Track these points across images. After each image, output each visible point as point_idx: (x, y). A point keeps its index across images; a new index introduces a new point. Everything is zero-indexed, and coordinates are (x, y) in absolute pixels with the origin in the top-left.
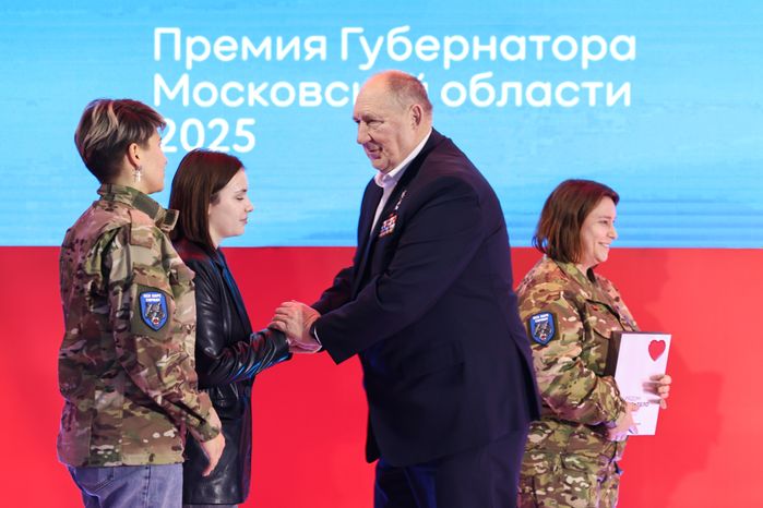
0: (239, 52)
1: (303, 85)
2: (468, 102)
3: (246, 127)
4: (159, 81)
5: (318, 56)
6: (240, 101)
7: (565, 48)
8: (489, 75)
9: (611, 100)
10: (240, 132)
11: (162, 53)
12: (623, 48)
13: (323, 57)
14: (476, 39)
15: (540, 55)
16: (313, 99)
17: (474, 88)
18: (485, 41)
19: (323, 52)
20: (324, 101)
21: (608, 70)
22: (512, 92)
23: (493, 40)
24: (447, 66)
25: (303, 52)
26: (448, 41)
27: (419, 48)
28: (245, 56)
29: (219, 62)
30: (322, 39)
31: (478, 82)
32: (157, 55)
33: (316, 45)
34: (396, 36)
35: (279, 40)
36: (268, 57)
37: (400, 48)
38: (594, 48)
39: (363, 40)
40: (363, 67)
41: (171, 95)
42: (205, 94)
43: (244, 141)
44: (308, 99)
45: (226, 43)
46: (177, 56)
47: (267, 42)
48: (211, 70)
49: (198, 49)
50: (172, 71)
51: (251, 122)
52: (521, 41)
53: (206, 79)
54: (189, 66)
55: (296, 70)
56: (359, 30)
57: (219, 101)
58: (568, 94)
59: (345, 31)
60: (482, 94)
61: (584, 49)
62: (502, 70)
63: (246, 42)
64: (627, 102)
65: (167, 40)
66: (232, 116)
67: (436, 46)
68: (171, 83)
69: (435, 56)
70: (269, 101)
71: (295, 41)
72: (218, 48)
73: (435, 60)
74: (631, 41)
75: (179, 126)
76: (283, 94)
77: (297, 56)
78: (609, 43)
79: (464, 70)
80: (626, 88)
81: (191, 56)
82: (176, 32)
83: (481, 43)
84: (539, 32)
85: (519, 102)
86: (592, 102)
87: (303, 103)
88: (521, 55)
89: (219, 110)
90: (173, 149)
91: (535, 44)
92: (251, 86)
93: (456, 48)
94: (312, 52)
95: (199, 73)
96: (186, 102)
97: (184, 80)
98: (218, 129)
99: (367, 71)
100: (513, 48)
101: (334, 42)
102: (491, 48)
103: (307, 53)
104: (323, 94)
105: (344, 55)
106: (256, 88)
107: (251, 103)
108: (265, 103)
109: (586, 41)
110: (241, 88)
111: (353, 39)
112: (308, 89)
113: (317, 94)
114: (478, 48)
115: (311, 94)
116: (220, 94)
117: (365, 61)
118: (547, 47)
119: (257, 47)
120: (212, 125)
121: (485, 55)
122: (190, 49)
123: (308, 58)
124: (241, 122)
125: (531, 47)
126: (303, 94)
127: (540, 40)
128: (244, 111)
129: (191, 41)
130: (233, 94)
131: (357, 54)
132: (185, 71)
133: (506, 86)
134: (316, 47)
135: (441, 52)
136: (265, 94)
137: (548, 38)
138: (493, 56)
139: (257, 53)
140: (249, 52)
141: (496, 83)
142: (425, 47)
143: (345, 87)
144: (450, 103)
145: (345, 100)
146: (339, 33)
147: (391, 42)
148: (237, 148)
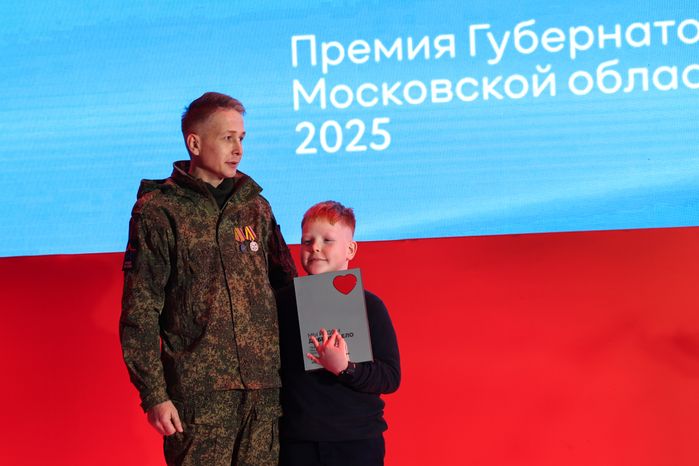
0: (372, 55)
1: (434, 83)
2: (595, 89)
3: (381, 126)
4: (297, 86)
5: (447, 54)
6: (375, 101)
7: (691, 31)
8: (615, 62)
10: (376, 131)
11: (299, 60)
13: (453, 54)
14: (601, 29)
15: (665, 40)
16: (445, 95)
17: (601, 76)
18: (609, 30)
19: (452, 49)
20: (455, 97)
22: (639, 77)
23: (618, 28)
24: (573, 55)
25: (433, 51)
26: (573, 31)
27: (545, 40)
28: (377, 58)
29: (353, 64)
30: (451, 38)
31: (605, 69)
32: (295, 63)
33: (445, 43)
34: (522, 30)
35: (410, 41)
36: (400, 57)
37: (526, 42)
39: (490, 36)
40: (492, 62)
41: (310, 99)
42: (342, 97)
43: (379, 139)
44: (440, 96)
45: (360, 47)
46: (314, 62)
47: (398, 43)
48: (347, 73)
49: (333, 53)
50: (309, 75)
51: (386, 120)
52: (646, 27)
53: (341, 83)
54: (325, 70)
55: (425, 68)
56: (486, 26)
57: (355, 101)
58: (695, 77)
59: (473, 28)
60: (609, 82)
62: (628, 57)
63: (378, 44)
65: (304, 47)
66: (367, 116)
67: (562, 38)
68: (309, 87)
69: (561, 47)
70: (402, 99)
71: (425, 41)
72: (351, 52)
73: (561, 51)
75: (318, 128)
76: (415, 92)
77: (427, 55)
79: (589, 59)
81: (326, 61)
82: (312, 38)
83: (606, 32)
84: (662, 19)
85: (646, 87)
87: (435, 100)
88: (647, 41)
89: (356, 111)
90: (313, 151)
91: (659, 29)
92: (385, 86)
93: (582, 38)
94: (442, 50)
95: (335, 76)
96: (323, 105)
97: (321, 84)
98: (355, 128)
99: (495, 66)
100: (638, 35)
102: (617, 36)
103: (437, 51)
104: (453, 89)
105: (473, 52)
106: (389, 89)
107: (385, 103)
108: (398, 102)
110: (375, 88)
111: (480, 34)
112: (439, 86)
113: (447, 90)
114: (603, 37)
115: (441, 91)
116: (356, 96)
117: (494, 56)
118: (672, 31)
119: (388, 49)
120: (349, 125)
121: (610, 43)
122: (325, 54)
123: (438, 56)
124: (377, 121)
125: (656, 32)
126: (435, 91)
127: (664, 25)
128: (379, 111)
129: (325, 47)
130: (368, 95)
131: (485, 50)
132: (322, 75)
133: (632, 72)
134: (445, 45)
135: (567, 43)
136: (399, 93)
137: (672, 23)
138: (618, 44)
139: (388, 54)
140: (381, 53)
141: (622, 70)
142: (551, 39)
143: (475, 83)
144: (577, 92)
145: (476, 95)
146: (467, 31)
147: (518, 36)
148: (374, 146)
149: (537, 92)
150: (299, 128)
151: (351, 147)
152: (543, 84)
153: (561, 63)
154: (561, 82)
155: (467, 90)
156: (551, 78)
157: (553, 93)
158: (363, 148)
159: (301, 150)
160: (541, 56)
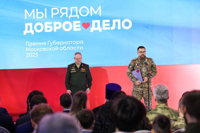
1: (43, 48)
2: (63, 50)
4: (27, 48)
6: (36, 50)
7: (75, 42)
8: (65, 46)
9: (80, 49)
10: (36, 54)
11: (27, 45)
12: (82, 42)
15: (72, 43)
17: (64, 48)
19: (46, 44)
20: (46, 50)
21: (80, 45)
22: (68, 48)
23: (66, 42)
25: (43, 44)
26: (60, 42)
27: (57, 43)
30: (45, 42)
35: (40, 43)
37: (55, 43)
38: (78, 42)
39: (50, 42)
40: (50, 46)
41: (28, 50)
42: (32, 50)
43: (37, 55)
47: (39, 43)
48: (33, 47)
49: (31, 44)
50: (28, 47)
51: (37, 53)
52: (69, 42)
55: (43, 46)
56: (50, 41)
58: (75, 48)
59: (48, 41)
60: (65, 48)
61: (77, 43)
62: (67, 46)
63: (37, 43)
64: (82, 49)
66: (35, 52)
67: (59, 43)
68: (28, 48)
71: (42, 43)
72: (33, 44)
74: (83, 41)
75: (29, 54)
78: (80, 42)
79: (62, 46)
80: (82, 47)
81: (30, 45)
82: (28, 42)
83: (64, 42)
84: (71, 41)
85: (69, 49)
86: (78, 49)
87: (43, 50)
88: (69, 44)
90: (28, 57)
93: (61, 43)
94: (44, 44)
95: (31, 47)
96: (30, 51)
97: (29, 48)
98: (34, 54)
100: (68, 43)
101: (47, 43)
105: (48, 44)
109: (77, 41)
111: (49, 42)
113: (45, 49)
118: (72, 42)
120: (33, 53)
121: (65, 44)
122: (30, 44)
124: (36, 53)
125: (70, 42)
126: (43, 49)
127: (72, 41)
128: (37, 52)
129: (30, 43)
130: (35, 50)
133: (68, 47)
134: (45, 43)
135: (60, 44)
136: (39, 50)
138: (66, 44)
139: (38, 44)
141: (66, 47)
142: (58, 43)
143: (48, 48)
144: (61, 50)
145: (48, 50)
146: (47, 42)
147: (54, 42)
148: (36, 56)
149: (56, 50)
150: (27, 54)
151: (33, 56)
152: (57, 49)
153: (59, 46)
154: (59, 48)
155: (47, 49)
156: (58, 48)
157: (58, 50)
158: (34, 56)
159: (27, 56)
160: (57, 45)
